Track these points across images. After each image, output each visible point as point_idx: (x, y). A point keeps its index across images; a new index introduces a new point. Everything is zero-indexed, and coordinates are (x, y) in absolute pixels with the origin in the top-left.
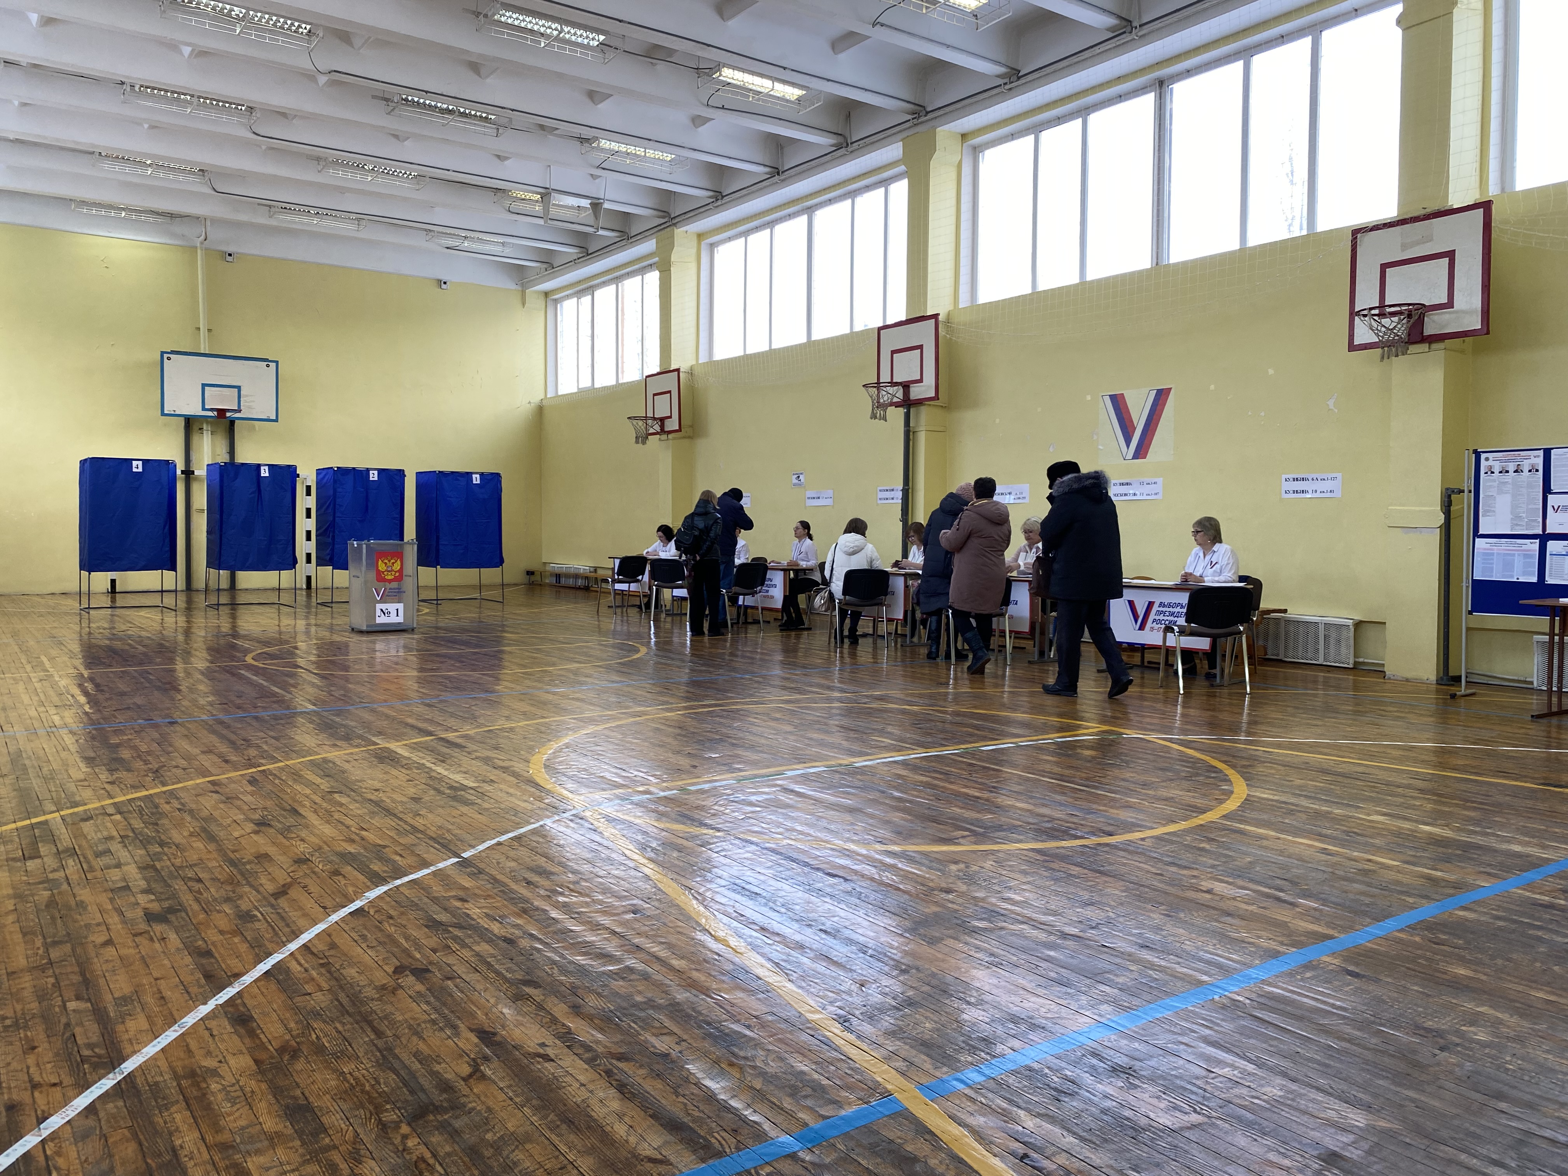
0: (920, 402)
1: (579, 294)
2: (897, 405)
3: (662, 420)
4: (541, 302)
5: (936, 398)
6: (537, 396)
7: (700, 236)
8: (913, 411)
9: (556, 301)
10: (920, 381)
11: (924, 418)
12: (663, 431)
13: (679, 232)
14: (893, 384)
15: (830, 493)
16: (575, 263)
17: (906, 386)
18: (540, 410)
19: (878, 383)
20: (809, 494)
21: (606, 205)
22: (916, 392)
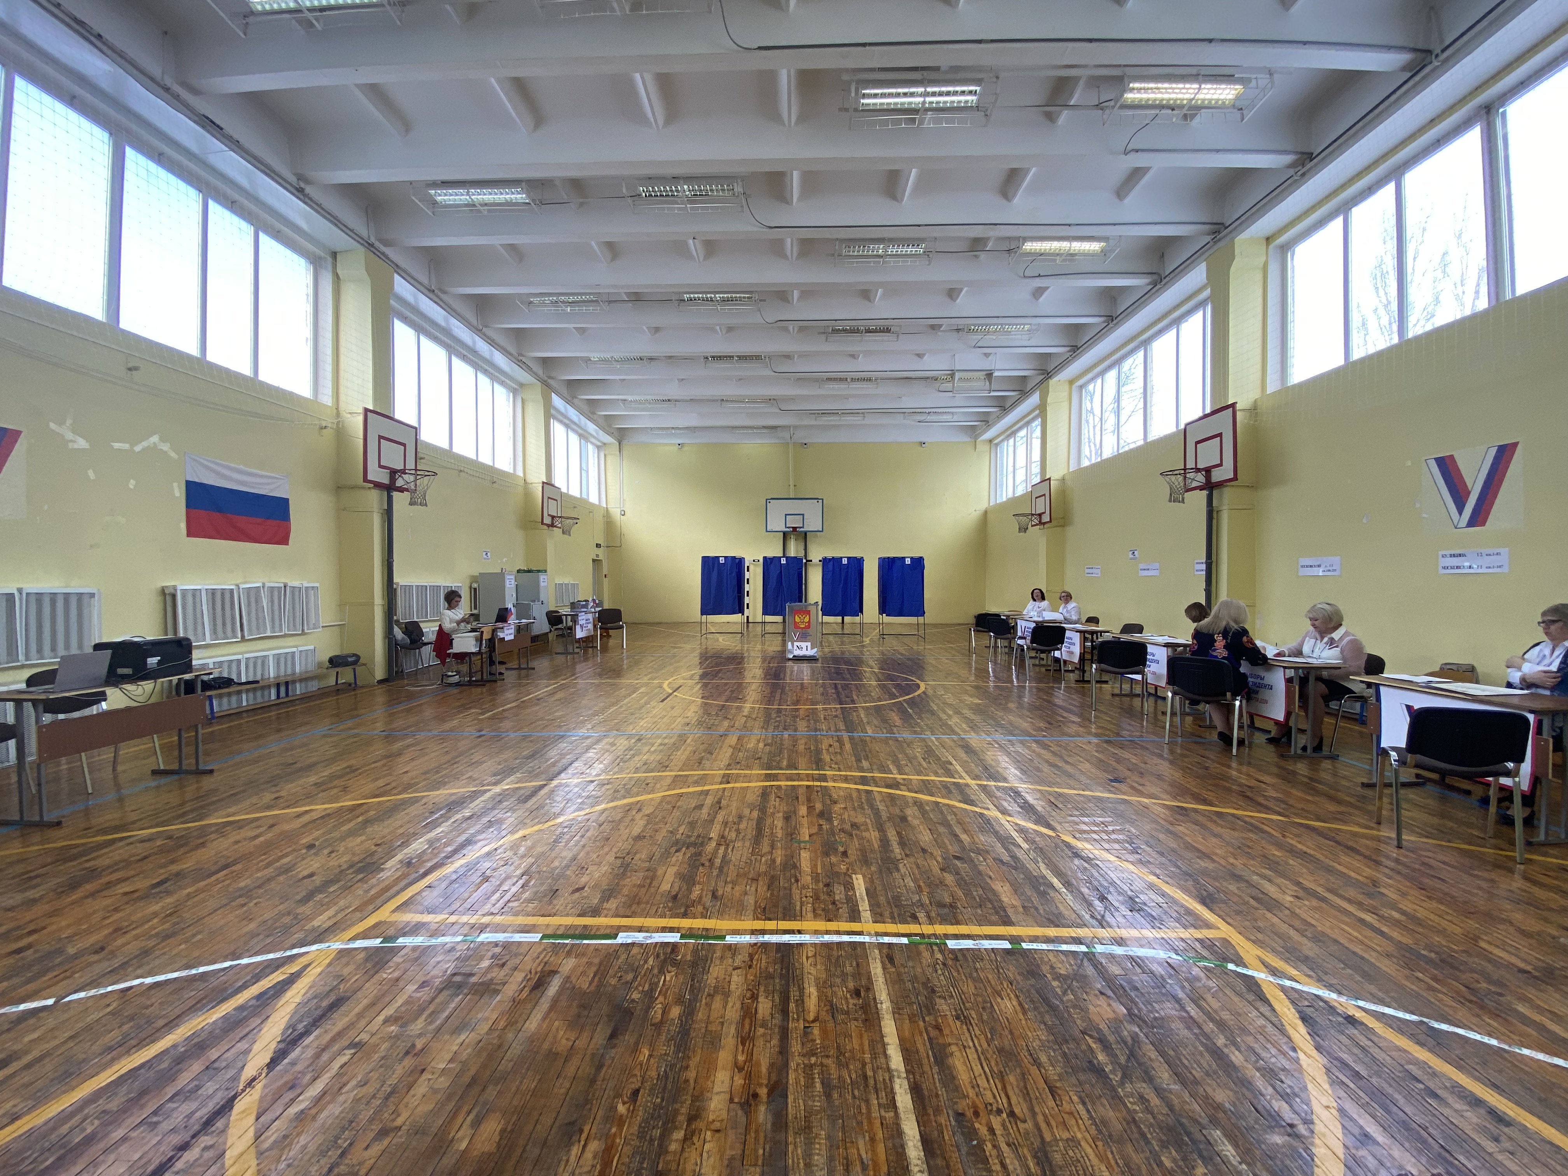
0: (1221, 484)
1: (1008, 437)
2: (1201, 488)
3: (1040, 515)
4: (986, 447)
5: (1235, 478)
6: (983, 505)
7: (1071, 382)
8: (1215, 493)
9: (997, 445)
10: (1221, 465)
11: (1226, 499)
12: (1041, 523)
13: (1053, 382)
14: (1198, 470)
15: (1157, 565)
16: (999, 418)
17: (1208, 471)
18: (986, 513)
19: (1185, 469)
20: (1142, 566)
21: (996, 374)
22: (1217, 476)
